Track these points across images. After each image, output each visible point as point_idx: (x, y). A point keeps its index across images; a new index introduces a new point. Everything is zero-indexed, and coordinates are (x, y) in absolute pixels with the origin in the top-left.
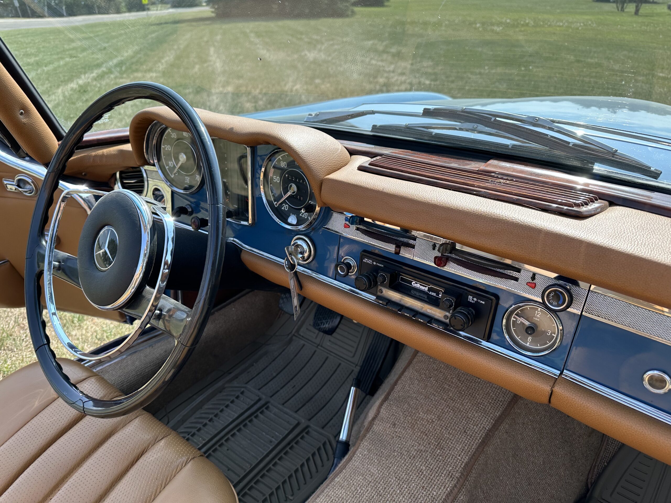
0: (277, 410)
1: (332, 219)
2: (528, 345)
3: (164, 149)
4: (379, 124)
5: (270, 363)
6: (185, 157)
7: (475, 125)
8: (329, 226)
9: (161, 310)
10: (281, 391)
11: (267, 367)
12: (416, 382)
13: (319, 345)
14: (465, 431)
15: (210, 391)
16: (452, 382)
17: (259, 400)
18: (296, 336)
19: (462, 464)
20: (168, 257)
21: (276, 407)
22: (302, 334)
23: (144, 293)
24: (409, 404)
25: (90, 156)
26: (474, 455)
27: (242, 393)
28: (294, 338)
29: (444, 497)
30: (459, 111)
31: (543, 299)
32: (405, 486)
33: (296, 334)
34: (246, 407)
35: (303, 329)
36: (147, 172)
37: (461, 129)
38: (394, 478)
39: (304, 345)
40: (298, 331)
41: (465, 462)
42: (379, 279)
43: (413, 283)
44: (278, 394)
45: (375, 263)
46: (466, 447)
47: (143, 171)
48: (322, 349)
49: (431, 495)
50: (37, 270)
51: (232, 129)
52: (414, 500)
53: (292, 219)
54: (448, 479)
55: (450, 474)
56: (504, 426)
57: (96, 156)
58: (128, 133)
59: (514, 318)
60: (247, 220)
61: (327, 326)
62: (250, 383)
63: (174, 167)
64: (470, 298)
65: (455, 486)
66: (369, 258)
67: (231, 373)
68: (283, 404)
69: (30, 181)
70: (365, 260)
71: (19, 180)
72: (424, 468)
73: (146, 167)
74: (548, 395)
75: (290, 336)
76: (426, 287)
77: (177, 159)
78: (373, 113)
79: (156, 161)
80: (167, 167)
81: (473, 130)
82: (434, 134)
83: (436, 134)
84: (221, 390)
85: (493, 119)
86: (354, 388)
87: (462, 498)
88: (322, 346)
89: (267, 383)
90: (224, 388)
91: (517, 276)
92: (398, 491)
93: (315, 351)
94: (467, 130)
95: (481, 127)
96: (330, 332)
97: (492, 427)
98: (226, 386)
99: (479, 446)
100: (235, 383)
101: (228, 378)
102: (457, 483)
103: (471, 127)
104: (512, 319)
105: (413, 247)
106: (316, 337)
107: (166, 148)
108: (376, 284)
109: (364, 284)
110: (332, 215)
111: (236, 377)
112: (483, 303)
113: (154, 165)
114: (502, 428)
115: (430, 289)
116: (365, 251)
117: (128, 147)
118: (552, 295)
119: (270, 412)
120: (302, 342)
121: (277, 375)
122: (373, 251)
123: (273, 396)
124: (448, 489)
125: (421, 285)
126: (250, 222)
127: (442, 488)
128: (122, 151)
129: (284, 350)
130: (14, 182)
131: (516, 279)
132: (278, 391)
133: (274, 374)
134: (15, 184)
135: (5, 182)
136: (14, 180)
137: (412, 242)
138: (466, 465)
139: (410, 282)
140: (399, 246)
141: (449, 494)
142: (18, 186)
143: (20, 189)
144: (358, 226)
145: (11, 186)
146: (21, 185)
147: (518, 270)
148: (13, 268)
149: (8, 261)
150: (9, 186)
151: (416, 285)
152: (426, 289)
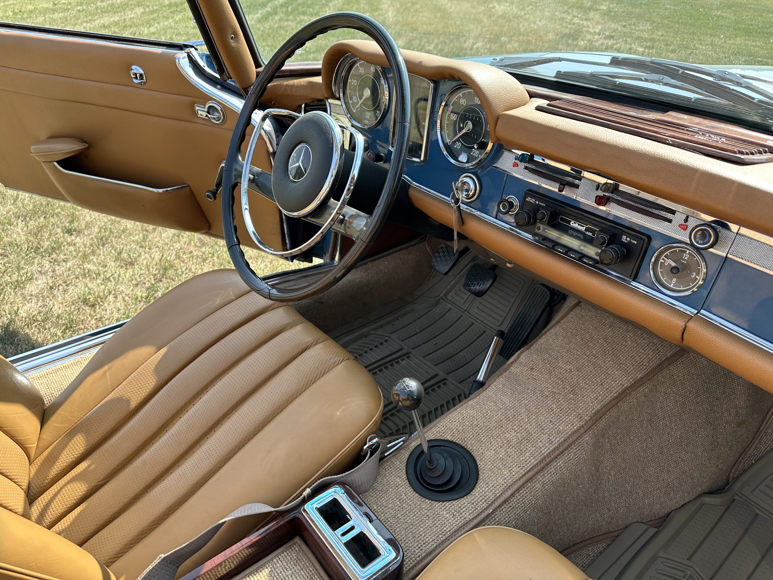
0: (417, 361)
1: (501, 159)
2: (671, 286)
3: (351, 83)
4: (563, 70)
5: (415, 321)
6: (369, 92)
7: (661, 77)
8: (498, 165)
9: (344, 216)
10: (423, 346)
11: (411, 323)
12: (561, 338)
13: (465, 311)
14: (602, 384)
15: (356, 334)
16: (598, 342)
17: (401, 349)
18: (443, 300)
19: (593, 410)
20: (355, 172)
21: (417, 358)
22: (450, 299)
23: (329, 204)
24: (550, 355)
25: (283, 85)
26: (606, 405)
27: (386, 341)
28: (441, 301)
29: (570, 433)
30: (648, 62)
31: (690, 238)
32: (534, 417)
33: (443, 298)
34: (389, 353)
35: (452, 293)
36: (332, 106)
37: (646, 80)
38: (524, 410)
39: (450, 309)
40: (446, 294)
41: (596, 409)
42: (539, 216)
43: (571, 223)
44: (420, 347)
45: (537, 202)
46: (600, 397)
47: (328, 104)
48: (468, 314)
49: (558, 428)
50: (234, 181)
51: (421, 62)
52: (540, 429)
53: (463, 158)
54: (576, 419)
55: (580, 416)
56: (644, 389)
57: (287, 85)
58: (320, 66)
59: (663, 259)
60: (419, 157)
61: (477, 287)
62: (394, 334)
63: (357, 103)
64: (624, 237)
65: (583, 426)
66: (532, 197)
67: (376, 323)
68: (424, 357)
69: (219, 108)
70: (528, 199)
71: (210, 107)
72: (555, 406)
73: (330, 101)
74: (681, 329)
75: (437, 299)
76: (583, 227)
77: (361, 94)
78: (560, 60)
79: (341, 95)
80: (350, 102)
81: (658, 82)
82: (618, 83)
83: (621, 84)
84: (366, 335)
85: (681, 71)
86: (498, 338)
87: (587, 439)
88: (468, 312)
89: (411, 337)
90: (370, 334)
91: (671, 218)
92: (526, 420)
93: (462, 316)
94: (653, 82)
95: (667, 79)
96: (480, 294)
97: (631, 386)
98: (371, 332)
99: (613, 399)
100: (380, 332)
101: (374, 326)
102: (585, 424)
103: (657, 79)
104: (661, 260)
105: (577, 187)
106: (464, 303)
107: (352, 82)
108: (535, 223)
109: (523, 219)
110: (502, 154)
111: (381, 327)
112: (635, 242)
113: (339, 99)
114: (641, 389)
115: (586, 230)
116: (530, 190)
117: (319, 79)
118: (699, 233)
119: (411, 361)
120: (449, 306)
121: (420, 332)
122: (538, 191)
123: (414, 348)
124: (575, 428)
125: (579, 225)
126: (422, 158)
127: (569, 425)
128: (311, 83)
129: (430, 310)
130: (205, 108)
131: (670, 221)
132: (420, 345)
133: (418, 331)
134: (206, 110)
135: (197, 108)
136: (205, 106)
137: (577, 182)
138: (597, 411)
139: (569, 222)
140: (563, 184)
141: (576, 432)
142: (208, 112)
143: (209, 116)
144: (527, 165)
145: (202, 112)
146: (211, 112)
147: (673, 212)
148: (192, 193)
149: (189, 186)
150: (200, 112)
151: (574, 224)
152: (583, 229)
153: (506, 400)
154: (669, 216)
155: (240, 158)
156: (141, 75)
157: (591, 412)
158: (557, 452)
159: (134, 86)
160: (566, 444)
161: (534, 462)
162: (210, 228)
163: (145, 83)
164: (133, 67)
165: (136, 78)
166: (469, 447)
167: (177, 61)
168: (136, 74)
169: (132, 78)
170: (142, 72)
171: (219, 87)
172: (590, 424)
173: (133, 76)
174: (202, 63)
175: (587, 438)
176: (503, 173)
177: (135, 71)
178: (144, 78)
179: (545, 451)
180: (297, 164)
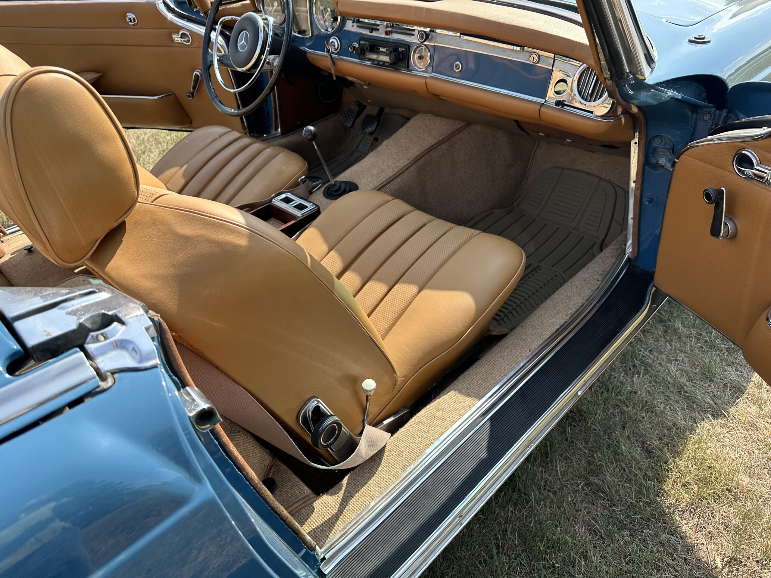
1: (346, 25)
6: (277, 4)
8: (345, 29)
18: (356, 151)
45: (365, 43)
52: (389, 167)
53: (330, 29)
57: (230, 8)
60: (309, 35)
61: (369, 129)
63: (271, 11)
64: (400, 49)
65: (410, 163)
66: (362, 40)
69: (188, 34)
70: (361, 42)
71: (183, 34)
72: (396, 157)
75: (351, 151)
77: (273, 6)
79: (262, 7)
105: (378, 30)
108: (365, 53)
109: (359, 51)
110: (346, 22)
112: (404, 49)
116: (361, 37)
122: (363, 36)
126: (310, 35)
127: (403, 163)
128: (243, 4)
130: (179, 35)
131: (414, 35)
134: (180, 36)
135: (174, 36)
136: (178, 33)
137: (378, 27)
138: (418, 156)
139: (379, 49)
140: (372, 30)
141: (407, 165)
142: (181, 37)
143: (182, 40)
144: (358, 24)
145: (177, 38)
146: (183, 37)
147: (414, 30)
148: (176, 98)
149: (174, 93)
150: (176, 39)
151: (382, 49)
152: (385, 50)
153: (373, 160)
154: (413, 33)
155: (210, 50)
156: (134, 19)
157: (414, 156)
158: (397, 175)
159: (129, 27)
160: (401, 171)
161: (384, 179)
162: (191, 122)
163: (137, 24)
164: (128, 14)
165: (131, 21)
166: (354, 181)
167: (157, 5)
168: (130, 19)
169: (128, 23)
170: (134, 17)
171: (186, 20)
172: (413, 162)
173: (128, 21)
174: (172, 6)
175: (412, 168)
176: (349, 32)
177: (130, 17)
178: (136, 21)
179: (391, 175)
180: (242, 42)
